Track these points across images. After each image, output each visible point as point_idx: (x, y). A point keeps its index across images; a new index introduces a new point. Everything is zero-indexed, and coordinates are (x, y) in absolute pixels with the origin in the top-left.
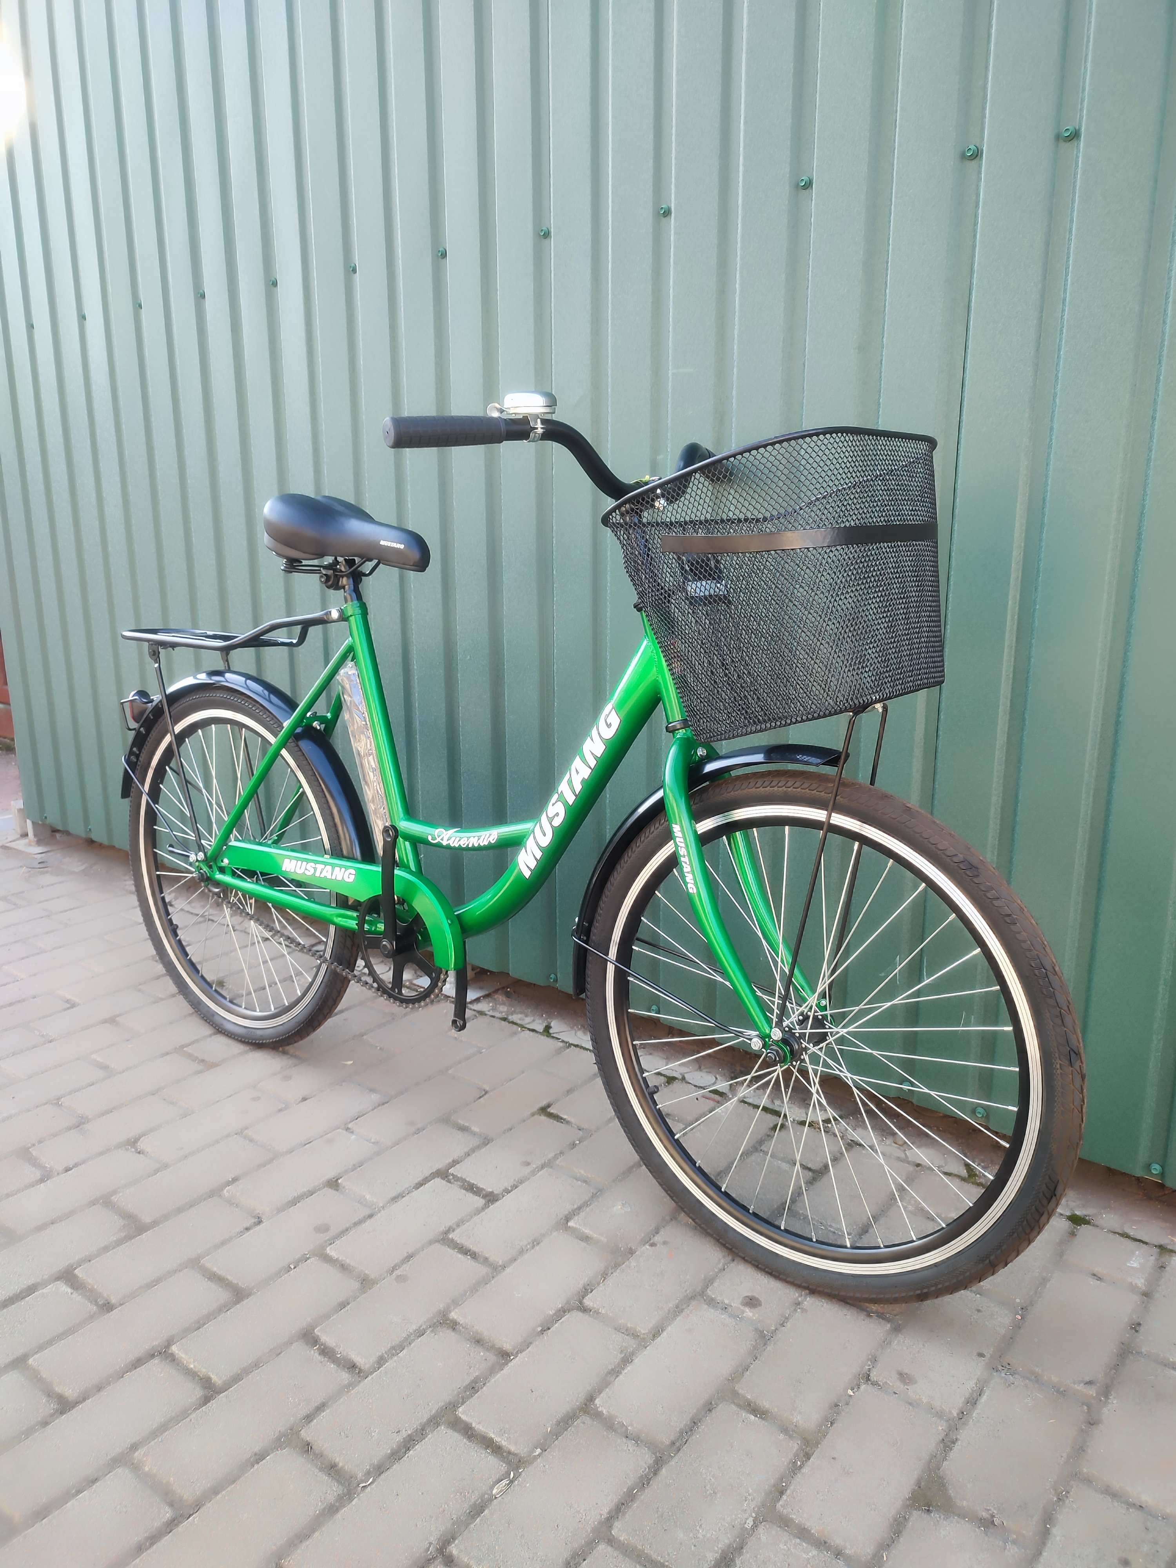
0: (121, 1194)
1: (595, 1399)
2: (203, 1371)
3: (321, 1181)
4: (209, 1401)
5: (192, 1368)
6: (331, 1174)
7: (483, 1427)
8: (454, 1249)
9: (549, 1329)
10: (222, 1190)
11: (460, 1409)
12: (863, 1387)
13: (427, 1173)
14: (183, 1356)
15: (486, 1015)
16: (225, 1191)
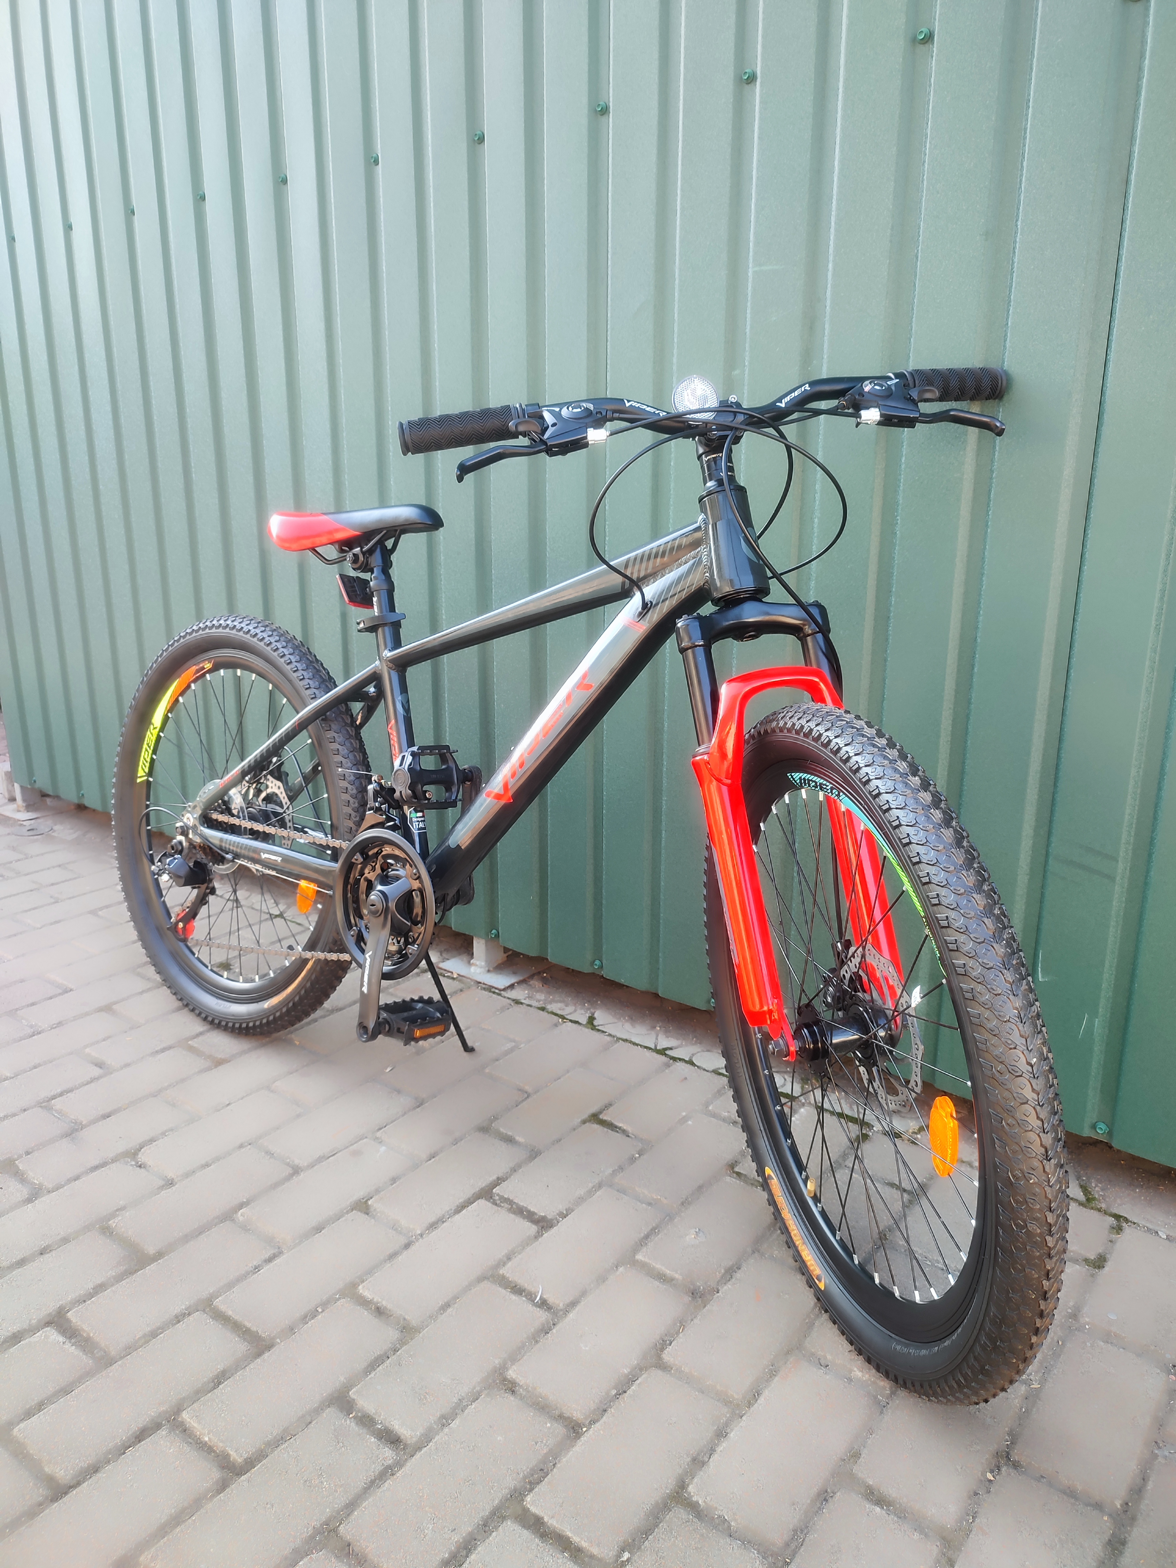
0: (120, 1218)
1: (688, 1485)
2: (219, 1446)
3: (348, 1203)
4: (228, 1486)
5: (206, 1442)
6: (359, 1194)
7: (557, 1522)
8: (505, 1288)
9: (625, 1392)
10: (236, 1212)
11: (528, 1498)
12: (1004, 1469)
13: (469, 1193)
14: (195, 1425)
15: (522, 1003)
16: (240, 1213)
